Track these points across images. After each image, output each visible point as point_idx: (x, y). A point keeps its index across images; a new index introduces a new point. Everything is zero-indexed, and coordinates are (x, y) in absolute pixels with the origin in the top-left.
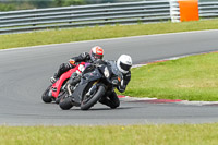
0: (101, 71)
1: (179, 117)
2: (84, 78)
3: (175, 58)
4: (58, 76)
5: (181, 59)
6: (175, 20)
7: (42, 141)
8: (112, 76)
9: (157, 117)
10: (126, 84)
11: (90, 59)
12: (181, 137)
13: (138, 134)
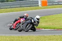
0: (31, 20)
2: (26, 22)
4: (14, 22)
6: (40, 6)
7: (2, 40)
8: (34, 22)
10: (38, 24)
11: (24, 17)
12: (42, 39)
13: (30, 38)
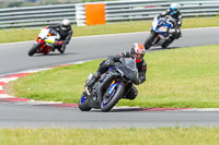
3: (80, 63)
12: (88, 142)
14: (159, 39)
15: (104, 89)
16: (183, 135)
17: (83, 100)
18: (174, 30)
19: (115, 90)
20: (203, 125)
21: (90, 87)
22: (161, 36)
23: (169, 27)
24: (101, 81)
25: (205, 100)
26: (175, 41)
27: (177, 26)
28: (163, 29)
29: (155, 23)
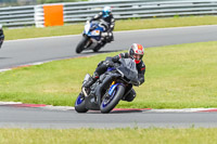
1: (45, 121)
3: (39, 63)
5: (45, 64)
6: (39, 25)
9: (24, 121)
12: (47, 142)
14: (92, 43)
15: (103, 91)
16: (141, 136)
17: (79, 102)
18: (106, 34)
19: (115, 90)
20: (162, 126)
21: (88, 88)
22: (94, 40)
23: (102, 31)
24: (100, 82)
25: (163, 101)
26: (108, 44)
27: (109, 29)
28: (96, 33)
29: (87, 27)
